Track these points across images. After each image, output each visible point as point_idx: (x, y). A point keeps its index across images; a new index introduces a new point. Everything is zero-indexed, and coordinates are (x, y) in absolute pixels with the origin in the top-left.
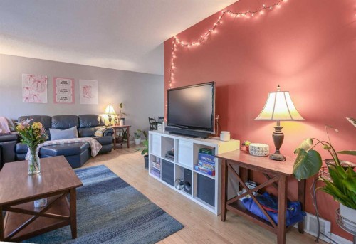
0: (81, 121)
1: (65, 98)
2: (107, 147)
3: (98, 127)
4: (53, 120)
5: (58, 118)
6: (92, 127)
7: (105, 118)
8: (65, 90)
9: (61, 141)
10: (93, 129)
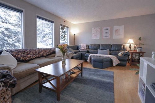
0: (112, 47)
1: (107, 36)
2: (123, 63)
3: (121, 51)
4: (100, 46)
5: (102, 45)
6: (118, 50)
7: (127, 46)
8: (107, 33)
9: (101, 55)
10: (118, 51)
